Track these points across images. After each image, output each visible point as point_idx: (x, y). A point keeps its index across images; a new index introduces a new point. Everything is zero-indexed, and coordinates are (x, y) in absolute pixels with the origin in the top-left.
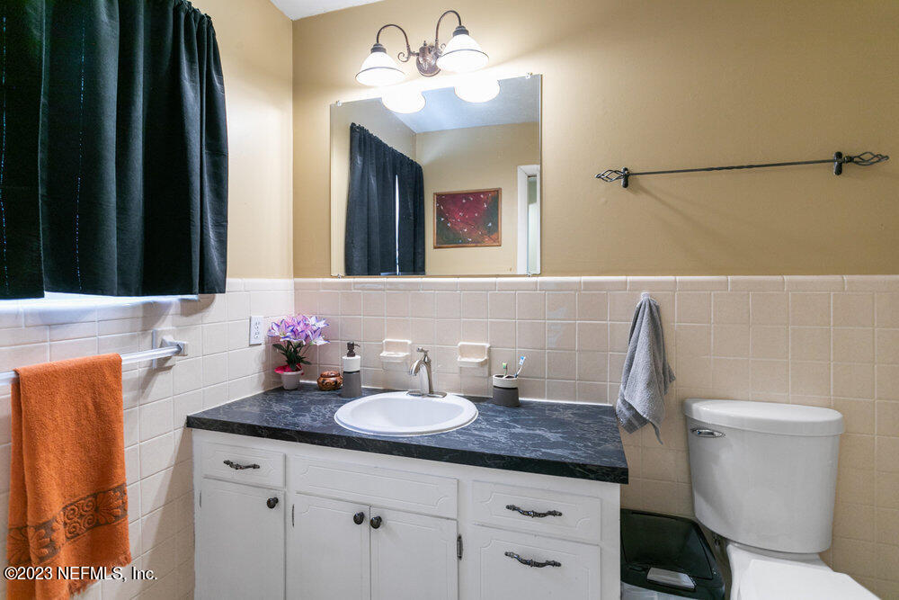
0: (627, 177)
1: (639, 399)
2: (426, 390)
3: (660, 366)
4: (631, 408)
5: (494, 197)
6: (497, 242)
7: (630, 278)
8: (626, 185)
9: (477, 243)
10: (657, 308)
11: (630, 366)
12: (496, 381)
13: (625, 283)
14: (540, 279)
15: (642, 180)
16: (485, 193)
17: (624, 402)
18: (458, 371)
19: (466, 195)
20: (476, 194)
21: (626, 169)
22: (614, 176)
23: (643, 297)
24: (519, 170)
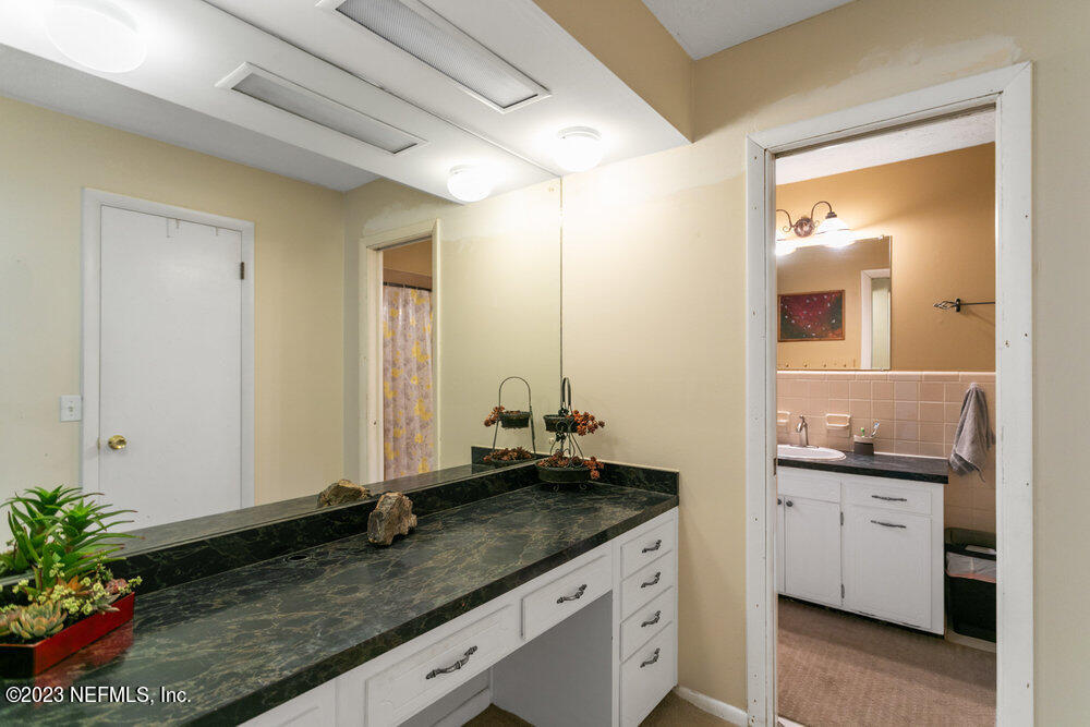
0: (959, 306)
1: (966, 451)
2: (805, 442)
3: (984, 432)
4: (961, 459)
5: (837, 299)
6: (841, 336)
7: (961, 373)
8: (958, 310)
9: (821, 337)
10: (983, 394)
11: (960, 432)
12: (856, 438)
13: (958, 376)
14: (890, 373)
15: (972, 308)
16: (829, 294)
17: (956, 455)
18: (825, 432)
19: (810, 296)
20: (820, 295)
21: (958, 300)
22: (949, 305)
23: (972, 386)
24: (862, 273)
